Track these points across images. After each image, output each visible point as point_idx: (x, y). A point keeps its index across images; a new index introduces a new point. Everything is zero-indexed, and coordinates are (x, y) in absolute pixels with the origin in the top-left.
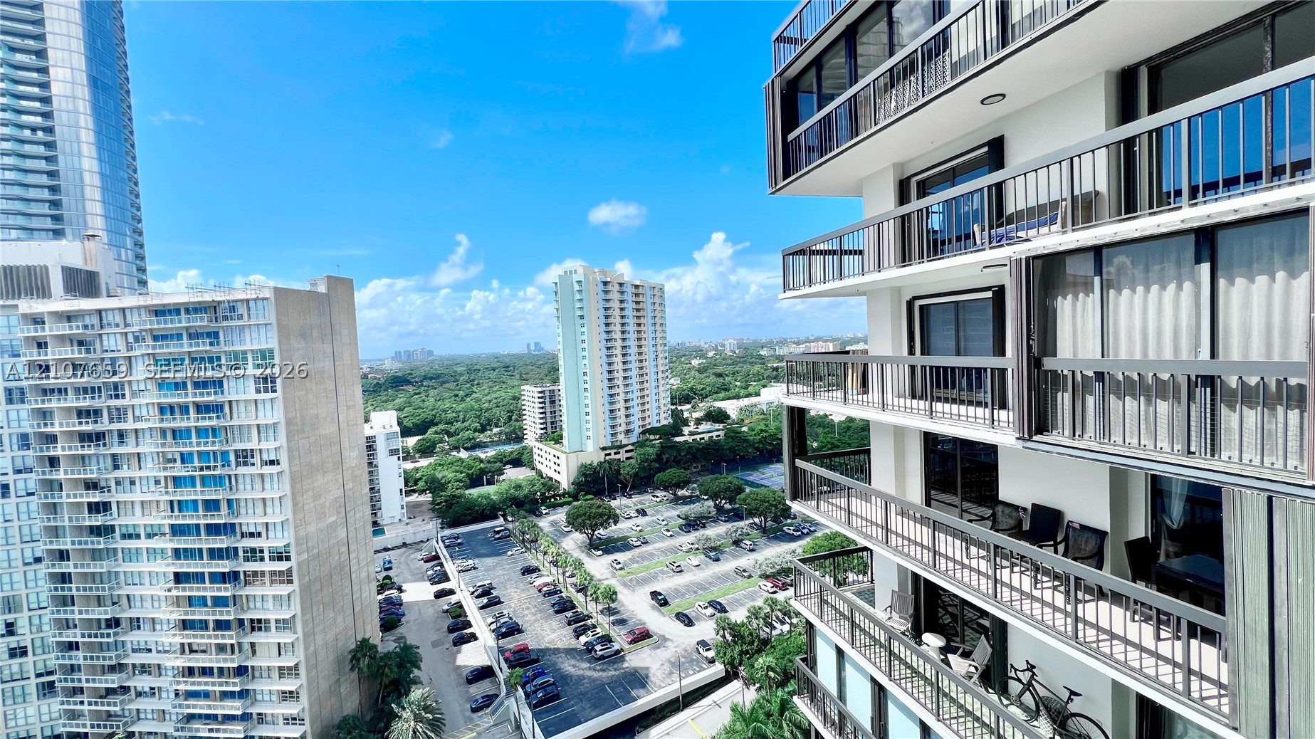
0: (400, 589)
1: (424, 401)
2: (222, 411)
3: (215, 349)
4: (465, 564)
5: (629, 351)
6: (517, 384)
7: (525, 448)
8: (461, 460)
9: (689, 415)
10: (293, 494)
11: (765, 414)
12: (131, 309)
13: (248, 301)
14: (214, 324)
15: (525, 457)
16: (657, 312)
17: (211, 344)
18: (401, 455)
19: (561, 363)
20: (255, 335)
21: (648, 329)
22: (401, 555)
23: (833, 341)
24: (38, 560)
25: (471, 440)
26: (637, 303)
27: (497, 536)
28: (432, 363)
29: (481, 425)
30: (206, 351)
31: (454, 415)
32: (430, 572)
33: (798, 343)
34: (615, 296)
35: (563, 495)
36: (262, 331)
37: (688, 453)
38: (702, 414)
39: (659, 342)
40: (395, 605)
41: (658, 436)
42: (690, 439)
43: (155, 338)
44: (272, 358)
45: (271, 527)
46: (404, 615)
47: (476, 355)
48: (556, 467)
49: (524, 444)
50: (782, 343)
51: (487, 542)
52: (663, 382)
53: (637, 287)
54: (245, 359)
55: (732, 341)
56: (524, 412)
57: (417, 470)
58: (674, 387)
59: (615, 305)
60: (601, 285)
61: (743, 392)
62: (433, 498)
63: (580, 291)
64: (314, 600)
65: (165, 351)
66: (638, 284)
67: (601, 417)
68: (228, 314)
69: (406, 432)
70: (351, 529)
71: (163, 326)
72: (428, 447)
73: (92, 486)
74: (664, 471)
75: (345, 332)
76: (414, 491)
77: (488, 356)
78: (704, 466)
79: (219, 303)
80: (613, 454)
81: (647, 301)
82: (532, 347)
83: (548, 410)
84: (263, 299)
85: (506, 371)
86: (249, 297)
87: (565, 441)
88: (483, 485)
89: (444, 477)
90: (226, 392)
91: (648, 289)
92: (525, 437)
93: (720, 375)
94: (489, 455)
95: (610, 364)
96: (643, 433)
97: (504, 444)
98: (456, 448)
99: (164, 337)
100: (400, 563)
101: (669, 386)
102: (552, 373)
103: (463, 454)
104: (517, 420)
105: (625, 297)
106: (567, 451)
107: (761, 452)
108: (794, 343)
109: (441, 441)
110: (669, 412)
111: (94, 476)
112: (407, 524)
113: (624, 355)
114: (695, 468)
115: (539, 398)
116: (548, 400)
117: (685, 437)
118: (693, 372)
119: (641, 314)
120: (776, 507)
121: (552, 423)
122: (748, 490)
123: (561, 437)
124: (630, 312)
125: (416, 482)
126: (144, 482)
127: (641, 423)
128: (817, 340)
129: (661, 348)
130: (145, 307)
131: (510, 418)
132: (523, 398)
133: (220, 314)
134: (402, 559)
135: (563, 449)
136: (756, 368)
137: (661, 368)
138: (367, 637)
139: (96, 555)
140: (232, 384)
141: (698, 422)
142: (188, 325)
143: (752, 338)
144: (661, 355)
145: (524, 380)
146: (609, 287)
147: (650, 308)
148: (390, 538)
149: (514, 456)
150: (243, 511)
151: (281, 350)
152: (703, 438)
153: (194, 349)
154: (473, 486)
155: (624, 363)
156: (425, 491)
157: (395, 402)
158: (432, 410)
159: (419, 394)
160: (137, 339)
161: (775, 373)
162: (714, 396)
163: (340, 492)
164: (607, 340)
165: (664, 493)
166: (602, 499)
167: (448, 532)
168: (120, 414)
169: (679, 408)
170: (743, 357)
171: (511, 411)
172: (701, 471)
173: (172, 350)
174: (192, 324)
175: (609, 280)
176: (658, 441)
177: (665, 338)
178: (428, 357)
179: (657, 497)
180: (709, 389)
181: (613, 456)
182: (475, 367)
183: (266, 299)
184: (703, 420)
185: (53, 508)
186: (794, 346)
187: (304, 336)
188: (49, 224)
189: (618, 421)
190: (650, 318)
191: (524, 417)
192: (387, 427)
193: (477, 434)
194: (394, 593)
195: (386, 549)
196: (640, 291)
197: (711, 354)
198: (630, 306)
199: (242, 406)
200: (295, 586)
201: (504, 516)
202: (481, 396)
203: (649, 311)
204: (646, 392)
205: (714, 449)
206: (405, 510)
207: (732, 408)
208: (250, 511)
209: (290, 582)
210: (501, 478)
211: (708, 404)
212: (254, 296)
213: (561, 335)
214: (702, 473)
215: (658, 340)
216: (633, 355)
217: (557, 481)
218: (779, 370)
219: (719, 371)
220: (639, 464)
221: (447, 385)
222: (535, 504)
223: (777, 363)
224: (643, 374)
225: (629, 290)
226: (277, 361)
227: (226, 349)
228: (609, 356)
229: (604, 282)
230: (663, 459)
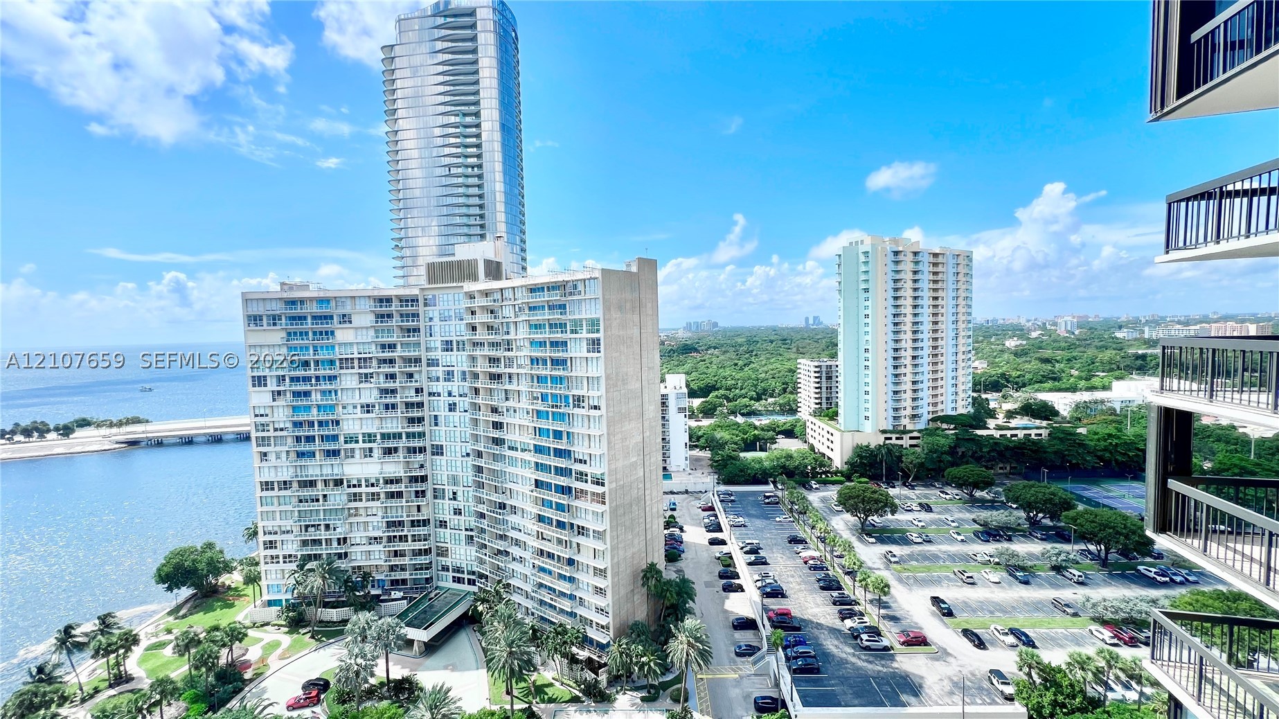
0: (681, 529)
1: (708, 367)
2: (566, 365)
3: (563, 317)
4: (737, 520)
5: (921, 328)
6: (793, 357)
7: (798, 421)
8: (738, 424)
9: (996, 406)
10: (608, 434)
11: (1118, 415)
12: (518, 287)
13: (585, 280)
14: (563, 299)
15: (797, 430)
16: (960, 284)
17: (561, 314)
18: (687, 413)
19: (840, 338)
20: (588, 306)
21: (947, 304)
22: (684, 500)
23: (1256, 320)
24: (468, 455)
25: (747, 406)
26: (935, 273)
27: (767, 501)
28: (716, 332)
29: (757, 394)
30: (558, 319)
31: (733, 382)
32: (706, 521)
33: (1187, 323)
34: (907, 266)
35: (836, 473)
36: (593, 301)
37: (993, 450)
38: (1016, 406)
39: (961, 318)
40: (677, 541)
41: (952, 426)
42: (997, 434)
43: (530, 309)
44: (598, 324)
45: (593, 458)
46: (683, 552)
47: (755, 327)
48: (829, 444)
49: (797, 417)
50: (1155, 322)
51: (757, 504)
52: (963, 365)
53: (936, 255)
54: (581, 325)
55: (1070, 318)
56: (799, 385)
57: (700, 428)
58: (979, 372)
59: (908, 276)
60: (891, 255)
61: (1082, 383)
62: (712, 455)
63: (866, 263)
64: (619, 522)
65: (536, 318)
66: (937, 251)
67: (883, 398)
68: (572, 290)
69: (692, 394)
70: (647, 470)
71: (534, 300)
72: (710, 409)
73: (495, 410)
74: (958, 465)
75: (649, 305)
76: (696, 446)
77: (767, 329)
78: (1015, 468)
79: (567, 282)
80: (894, 438)
81: (948, 271)
82: (811, 322)
83: (824, 385)
84: (595, 279)
85: (784, 344)
86: (585, 277)
87: (840, 418)
88: (756, 450)
89: (722, 438)
90: (569, 350)
91: (951, 257)
92: (799, 410)
93: (1046, 361)
94: (763, 422)
95: (896, 341)
96: (934, 420)
97: (777, 414)
98: (733, 413)
99: (535, 308)
100: (682, 507)
101: (971, 370)
102: (831, 348)
103: (740, 419)
104: (791, 393)
106: (842, 429)
107: (1107, 463)
108: (1179, 323)
109: (721, 405)
110: (970, 400)
111: (495, 403)
112: (690, 474)
113: (915, 332)
114: (1001, 468)
115: (815, 372)
116: (824, 375)
117: (991, 429)
118: (1006, 356)
119: (939, 286)
120: (1127, 537)
121: (828, 399)
122: (1081, 507)
123: (836, 414)
124: (925, 284)
125: (698, 438)
126: (521, 411)
127: (931, 409)
128: (1226, 318)
129: (964, 326)
130: (525, 286)
131: (785, 390)
132: (798, 371)
133: (568, 291)
134: (684, 504)
135: (838, 426)
136: (1107, 355)
137: (961, 349)
138: (655, 562)
139: (495, 458)
140: (573, 344)
141: (1010, 415)
142: (549, 299)
143: (1104, 315)
144: (962, 334)
145: (801, 353)
146: (901, 257)
147: (952, 278)
148: (676, 483)
149: (787, 427)
150: (576, 442)
151: (604, 319)
152: (1016, 435)
153: (551, 317)
154: (746, 450)
155: (915, 341)
156: (707, 447)
157: (685, 366)
158: (715, 376)
159: (705, 361)
160: (520, 311)
161: (1140, 362)
162: (1036, 386)
163: (640, 438)
164: (895, 316)
165: (956, 491)
166: (878, 485)
167: (723, 488)
168: (510, 362)
169: (984, 396)
170: (1086, 340)
171: (787, 384)
172: (1010, 473)
173: (539, 317)
174: (551, 298)
175: (900, 249)
176: (953, 432)
177: (969, 314)
178: (713, 328)
179: (948, 494)
180: (1028, 376)
181: (894, 441)
182: (754, 339)
183: (597, 278)
184: (1018, 413)
185: (475, 422)
186: (1179, 326)
187: (620, 308)
188: (478, 231)
189: (903, 404)
190: (951, 291)
191: (799, 390)
192: (678, 388)
193: (753, 402)
194: (677, 531)
195: (672, 493)
196: (940, 259)
197: (1034, 335)
198: (926, 277)
199: (578, 360)
200: (606, 508)
201: (774, 483)
202: (758, 367)
203: (951, 282)
204: (940, 375)
205: (1031, 450)
206: (688, 462)
207: (1063, 403)
208: (581, 443)
209: (604, 503)
210: (774, 446)
211: (1027, 395)
212: (589, 277)
213: (842, 309)
214: (1011, 476)
215: (960, 316)
216: (926, 332)
217: (829, 458)
218: (1149, 359)
219: (1046, 356)
220: (926, 454)
221: (728, 355)
222: (805, 477)
223: (1144, 349)
224: (937, 355)
225: (926, 259)
226: (602, 328)
227: (570, 317)
228: (896, 332)
229: (894, 252)
230: (958, 453)
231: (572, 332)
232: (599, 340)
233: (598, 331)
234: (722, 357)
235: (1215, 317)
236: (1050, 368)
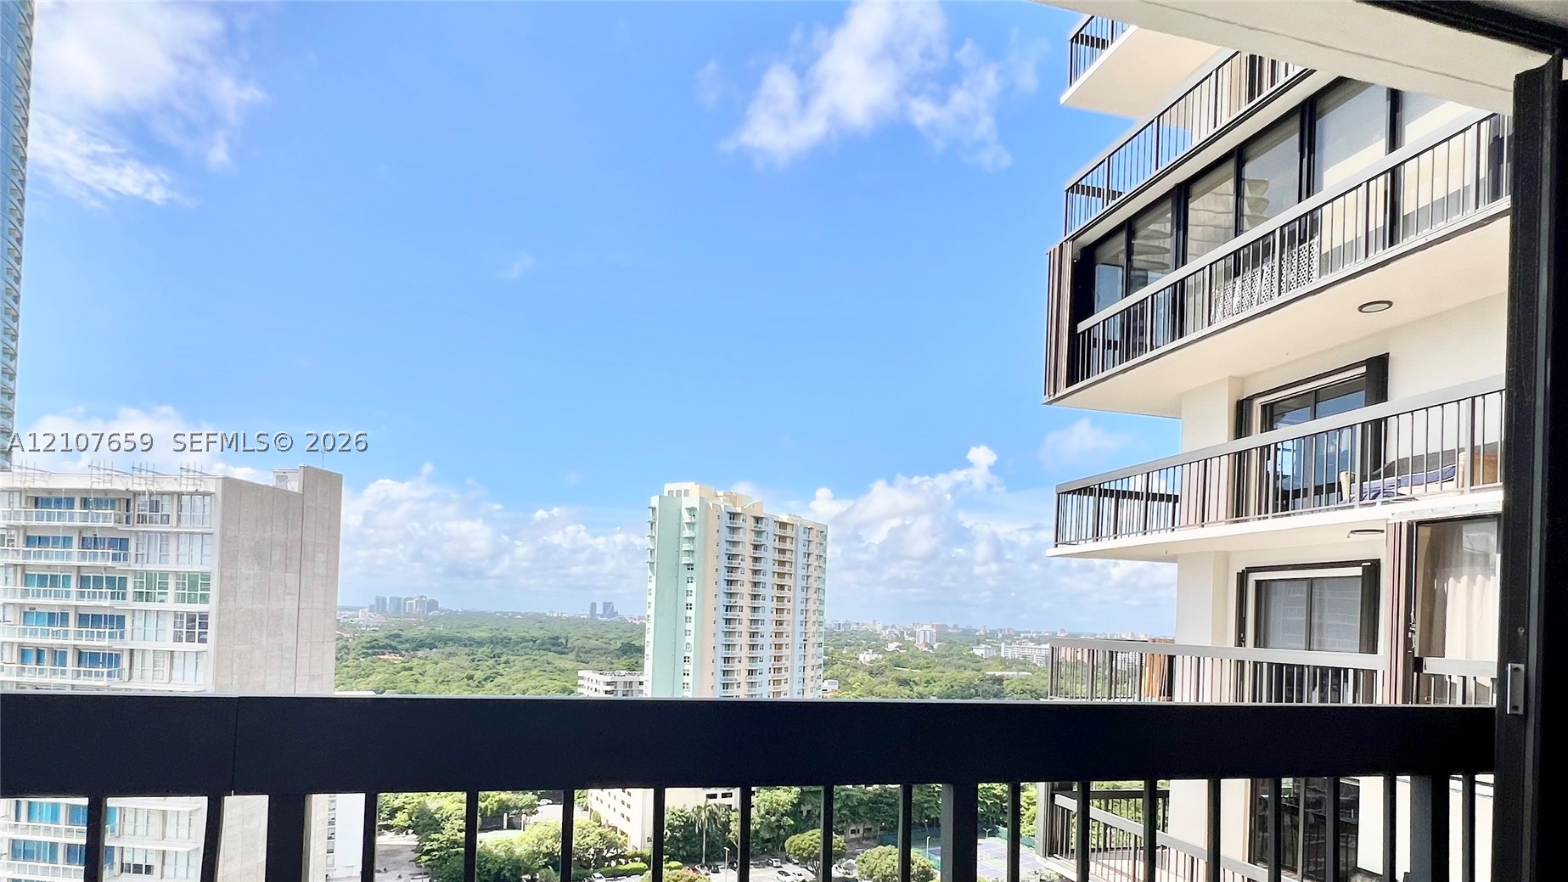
1: (417, 681)
2: (117, 665)
3: (119, 565)
5: (761, 629)
13: (180, 495)
14: (123, 527)
16: (812, 569)
17: (115, 558)
19: (649, 637)
20: (184, 549)
21: (795, 595)
26: (782, 551)
28: (434, 619)
30: (105, 568)
34: (746, 537)
35: (632, 858)
36: (197, 541)
37: (845, 806)
39: (812, 617)
43: (29, 541)
44: (206, 587)
45: (169, 860)
48: (624, 809)
50: (1011, 638)
52: (811, 684)
53: (783, 525)
54: (163, 585)
55: (928, 627)
59: (746, 551)
60: (726, 518)
62: (419, 842)
63: (691, 525)
65: (43, 561)
66: (785, 520)
68: (147, 513)
71: (45, 523)
74: (802, 831)
75: (321, 557)
76: (389, 828)
77: (526, 617)
78: (870, 829)
79: (136, 494)
80: (719, 796)
81: (797, 549)
82: (599, 610)
84: (204, 494)
85: (554, 645)
86: (183, 489)
88: (501, 828)
89: (440, 808)
90: (127, 634)
91: (801, 530)
93: (904, 683)
95: (728, 646)
99: (42, 541)
101: (820, 693)
102: (632, 654)
105: (763, 540)
108: (1032, 640)
113: (753, 635)
114: (853, 832)
115: (606, 692)
118: (860, 674)
119: (786, 569)
124: (768, 566)
129: (814, 629)
130: (20, 491)
133: (134, 512)
137: (810, 662)
140: (139, 623)
142: (84, 524)
143: (962, 626)
144: (812, 640)
146: (739, 523)
147: (802, 560)
150: (128, 829)
151: (222, 576)
153: (87, 563)
155: (752, 647)
156: (408, 827)
157: (371, 678)
159: (411, 669)
161: (996, 687)
164: (727, 608)
165: (798, 870)
166: (695, 870)
170: (944, 656)
172: (864, 838)
173: (54, 562)
174: (89, 524)
175: (739, 510)
177: (821, 613)
178: (429, 611)
179: (787, 875)
181: (719, 800)
182: (504, 634)
183: (210, 494)
186: (1031, 645)
187: (259, 557)
190: (799, 578)
196: (789, 532)
197: (892, 647)
198: (769, 555)
199: (149, 658)
202: (510, 682)
203: (800, 566)
205: (888, 804)
208: (141, 830)
210: (533, 818)
212: (191, 489)
213: (653, 592)
214: (864, 842)
215: (810, 614)
216: (767, 635)
217: (623, 833)
218: (1005, 682)
219: (904, 676)
220: (762, 817)
221: (454, 660)
222: (585, 868)
223: (1001, 671)
224: (780, 669)
225: (771, 529)
226: (214, 593)
227: (138, 567)
228: (729, 634)
229: (730, 513)
230: (802, 812)
231: (139, 596)
232: (204, 617)
233: (204, 599)
234: (444, 664)
235: (1062, 635)
236: (908, 692)
